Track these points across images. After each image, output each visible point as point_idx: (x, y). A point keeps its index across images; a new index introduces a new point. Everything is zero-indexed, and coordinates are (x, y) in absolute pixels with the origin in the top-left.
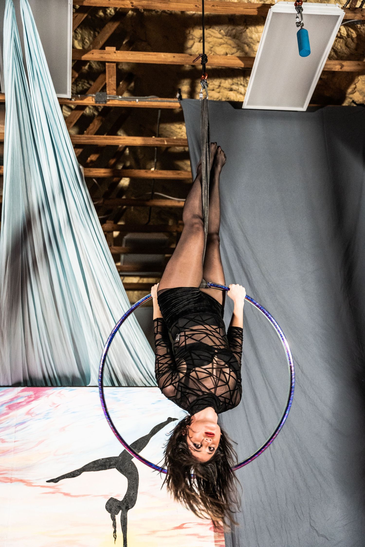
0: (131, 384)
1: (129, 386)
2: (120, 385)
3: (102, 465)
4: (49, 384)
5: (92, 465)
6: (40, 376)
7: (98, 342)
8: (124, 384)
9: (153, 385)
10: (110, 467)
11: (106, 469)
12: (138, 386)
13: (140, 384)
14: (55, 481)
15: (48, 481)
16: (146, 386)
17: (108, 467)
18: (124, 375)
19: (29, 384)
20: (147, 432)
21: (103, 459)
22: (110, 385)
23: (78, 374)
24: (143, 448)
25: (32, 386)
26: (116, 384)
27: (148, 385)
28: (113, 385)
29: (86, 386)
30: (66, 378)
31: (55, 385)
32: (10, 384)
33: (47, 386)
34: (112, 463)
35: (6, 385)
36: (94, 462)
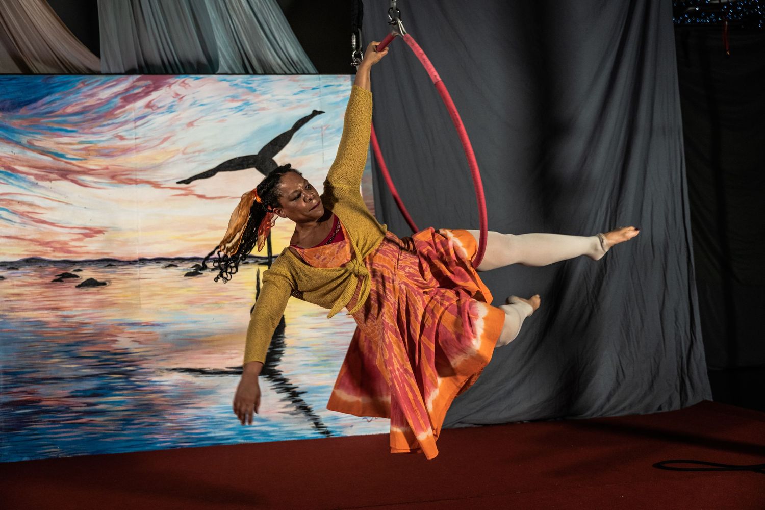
0: (268, 70)
1: (265, 74)
2: (255, 73)
3: (239, 165)
4: (170, 71)
5: (228, 165)
6: (158, 61)
7: (225, 19)
8: (259, 72)
9: (294, 71)
10: (248, 166)
11: (243, 168)
12: (275, 74)
13: (278, 71)
14: (187, 181)
15: (178, 183)
16: (286, 74)
17: (246, 166)
18: (259, 60)
19: (146, 71)
20: (290, 128)
21: (239, 158)
22: (243, 72)
23: (203, 59)
24: (286, 144)
25: (150, 73)
26: (251, 71)
27: (288, 72)
28: (247, 73)
29: (214, 74)
30: (190, 63)
31: (177, 72)
32: (123, 72)
33: (167, 73)
34: (250, 162)
35: (118, 72)
36: (230, 161)
